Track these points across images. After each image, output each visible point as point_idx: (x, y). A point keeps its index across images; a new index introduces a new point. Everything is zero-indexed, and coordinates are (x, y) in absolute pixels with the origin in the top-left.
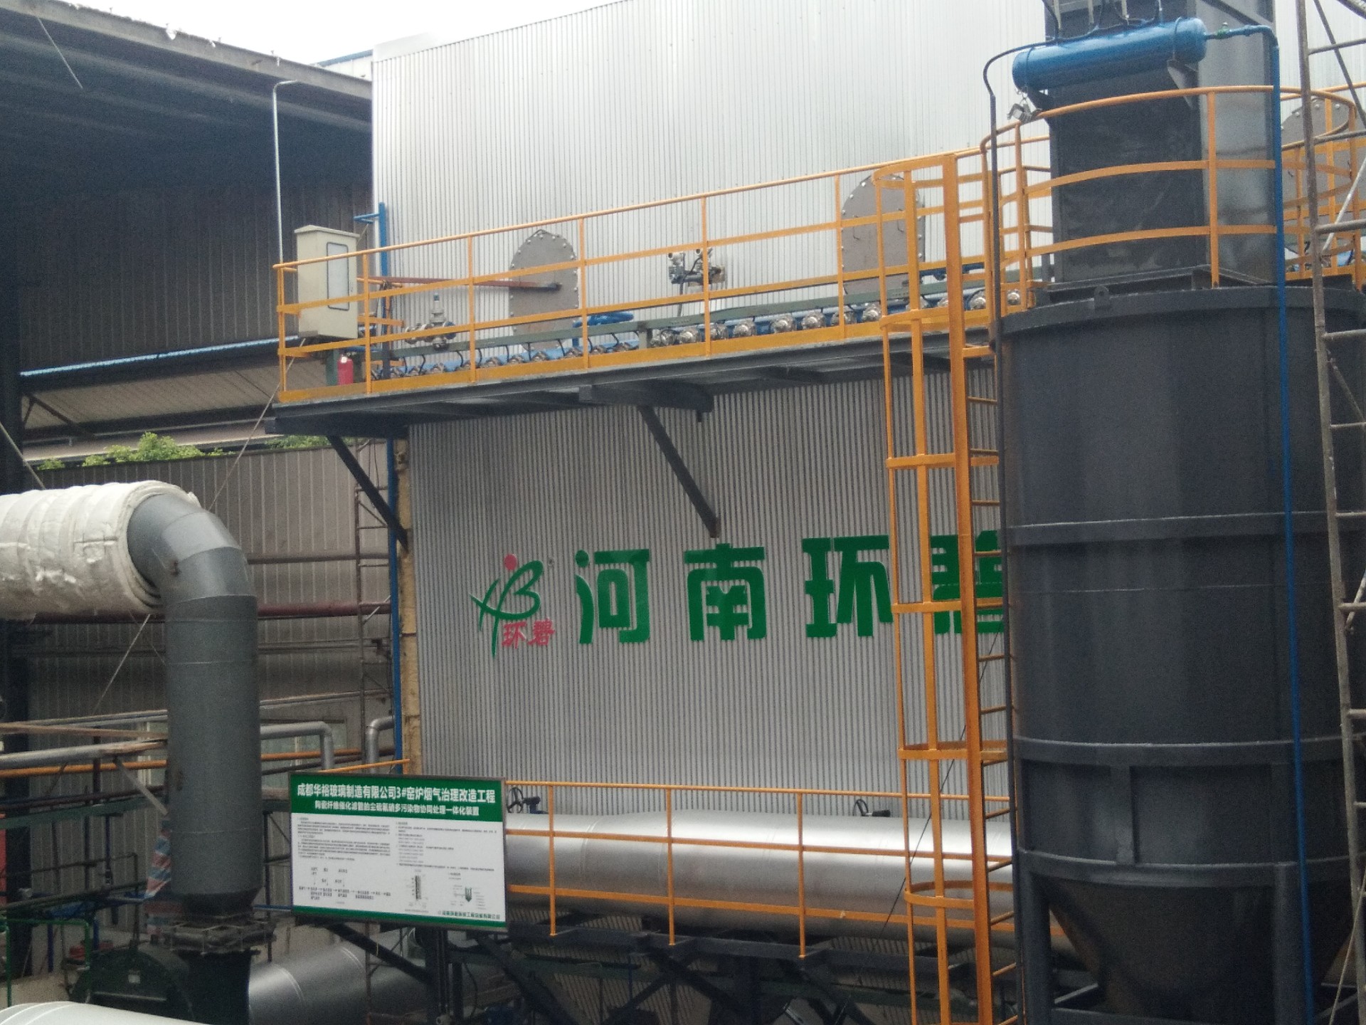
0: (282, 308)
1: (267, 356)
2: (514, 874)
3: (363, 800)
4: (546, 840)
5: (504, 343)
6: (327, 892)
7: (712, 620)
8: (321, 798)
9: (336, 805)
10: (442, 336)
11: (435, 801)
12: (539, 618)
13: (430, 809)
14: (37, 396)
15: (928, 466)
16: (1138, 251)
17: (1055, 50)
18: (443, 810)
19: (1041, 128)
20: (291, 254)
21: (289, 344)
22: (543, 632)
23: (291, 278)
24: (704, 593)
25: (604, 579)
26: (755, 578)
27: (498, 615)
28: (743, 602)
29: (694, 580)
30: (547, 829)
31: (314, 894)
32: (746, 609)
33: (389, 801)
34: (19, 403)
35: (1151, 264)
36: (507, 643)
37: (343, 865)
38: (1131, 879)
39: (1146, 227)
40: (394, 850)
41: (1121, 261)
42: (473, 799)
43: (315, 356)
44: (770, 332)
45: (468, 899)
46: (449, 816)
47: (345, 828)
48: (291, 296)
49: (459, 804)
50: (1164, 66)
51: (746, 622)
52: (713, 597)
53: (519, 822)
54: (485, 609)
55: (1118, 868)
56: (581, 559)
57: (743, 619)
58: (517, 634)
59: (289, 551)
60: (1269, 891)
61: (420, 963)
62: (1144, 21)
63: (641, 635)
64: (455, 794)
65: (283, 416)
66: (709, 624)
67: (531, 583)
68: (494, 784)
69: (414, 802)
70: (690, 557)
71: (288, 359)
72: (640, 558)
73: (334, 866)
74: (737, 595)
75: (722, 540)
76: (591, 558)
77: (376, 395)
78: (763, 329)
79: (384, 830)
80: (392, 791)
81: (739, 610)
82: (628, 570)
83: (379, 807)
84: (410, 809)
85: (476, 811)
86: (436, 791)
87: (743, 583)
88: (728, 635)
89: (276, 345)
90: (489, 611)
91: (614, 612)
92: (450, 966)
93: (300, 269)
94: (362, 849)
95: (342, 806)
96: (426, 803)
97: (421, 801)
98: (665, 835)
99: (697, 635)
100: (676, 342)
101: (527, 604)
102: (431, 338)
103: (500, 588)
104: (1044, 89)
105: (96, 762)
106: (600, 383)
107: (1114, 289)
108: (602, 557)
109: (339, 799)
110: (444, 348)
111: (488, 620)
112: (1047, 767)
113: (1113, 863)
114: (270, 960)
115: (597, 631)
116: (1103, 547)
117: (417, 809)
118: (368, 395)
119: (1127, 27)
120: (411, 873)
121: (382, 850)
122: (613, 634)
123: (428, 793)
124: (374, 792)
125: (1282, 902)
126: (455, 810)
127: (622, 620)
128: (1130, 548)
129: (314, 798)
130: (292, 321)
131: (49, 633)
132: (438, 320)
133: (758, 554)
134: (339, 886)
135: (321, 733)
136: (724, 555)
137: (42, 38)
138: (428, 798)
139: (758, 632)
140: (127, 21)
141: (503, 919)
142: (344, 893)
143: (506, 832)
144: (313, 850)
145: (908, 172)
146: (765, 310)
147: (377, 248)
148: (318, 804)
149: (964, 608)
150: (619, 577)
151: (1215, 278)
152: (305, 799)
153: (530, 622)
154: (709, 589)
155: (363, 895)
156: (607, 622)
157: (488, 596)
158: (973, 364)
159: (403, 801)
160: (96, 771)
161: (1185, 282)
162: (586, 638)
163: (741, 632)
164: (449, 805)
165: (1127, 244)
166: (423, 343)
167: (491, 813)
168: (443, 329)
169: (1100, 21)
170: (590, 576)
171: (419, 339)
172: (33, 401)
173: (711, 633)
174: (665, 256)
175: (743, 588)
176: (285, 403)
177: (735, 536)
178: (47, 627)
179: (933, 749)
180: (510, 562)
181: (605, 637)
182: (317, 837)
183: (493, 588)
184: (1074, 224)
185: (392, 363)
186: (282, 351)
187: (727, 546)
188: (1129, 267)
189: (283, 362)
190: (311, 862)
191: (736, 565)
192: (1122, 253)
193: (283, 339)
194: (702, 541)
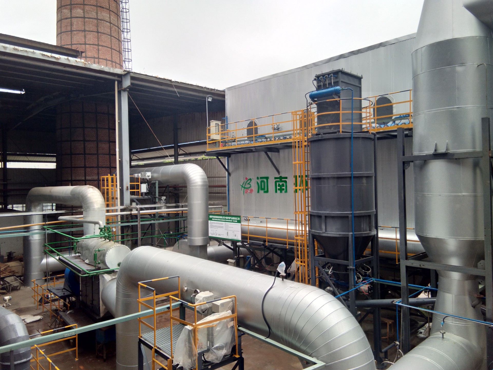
0: (208, 135)
1: (205, 143)
2: (243, 232)
3: (220, 219)
4: (247, 226)
5: (244, 140)
6: (214, 234)
7: (279, 189)
8: (213, 218)
9: (215, 219)
10: (234, 139)
11: (230, 219)
12: (251, 188)
13: (230, 221)
14: (181, 148)
15: (298, 164)
16: (330, 127)
17: (316, 92)
18: (232, 221)
19: (314, 105)
20: (209, 125)
21: (209, 141)
22: (251, 191)
23: (209, 130)
24: (277, 185)
25: (262, 182)
26: (286, 182)
27: (244, 188)
28: (284, 186)
29: (276, 182)
30: (248, 224)
31: (212, 234)
32: (284, 188)
33: (223, 219)
34: (178, 150)
35: (332, 129)
36: (246, 193)
37: (217, 229)
38: (324, 235)
39: (332, 123)
40: (224, 227)
41: (327, 129)
42: (236, 219)
43: (213, 143)
44: (286, 139)
45: (235, 236)
46: (232, 222)
47: (217, 223)
48: (209, 132)
49: (234, 220)
50: (332, 95)
51: (284, 190)
52: (279, 185)
53: (244, 223)
54: (242, 187)
55: (323, 233)
56: (258, 178)
57: (284, 189)
58: (247, 191)
59: (220, 176)
60: (348, 238)
61: (232, 247)
62: (330, 87)
63: (267, 192)
64: (233, 218)
65: (207, 153)
66: (278, 190)
67: (250, 182)
68: (240, 217)
69: (227, 219)
70: (276, 178)
71: (209, 144)
72: (267, 178)
73: (215, 230)
74: (283, 185)
75: (281, 175)
76: (259, 178)
77: (221, 150)
78: (285, 138)
79: (222, 224)
80: (224, 217)
81: (283, 188)
82: (265, 180)
83: (222, 220)
84: (226, 220)
85: (237, 221)
86: (231, 218)
87: (284, 183)
88: (281, 192)
89: (207, 141)
90: (243, 187)
91: (263, 188)
92: (237, 248)
93: (211, 128)
94: (219, 227)
95: (216, 220)
96: (229, 220)
97: (228, 219)
98: (266, 226)
99: (276, 192)
100: (271, 141)
101: (248, 186)
102: (232, 140)
103: (245, 183)
104: (315, 98)
105: (182, 211)
106: (256, 148)
107: (324, 134)
108: (261, 178)
109: (216, 218)
110: (234, 141)
111: (243, 189)
112: (314, 216)
113: (322, 232)
114: (210, 245)
115: (260, 191)
116: (324, 178)
117: (228, 220)
118: (220, 150)
119: (327, 88)
120: (226, 231)
121: (222, 227)
122: (263, 191)
123: (229, 218)
124: (221, 217)
125: (350, 239)
126: (233, 221)
127: (264, 189)
128: (328, 178)
129: (212, 218)
130: (209, 137)
131: (182, 189)
132: (233, 136)
133: (286, 178)
134: (216, 233)
135: (222, 208)
136: (281, 178)
137: (173, 87)
138: (229, 219)
139: (286, 192)
140: (188, 84)
141: (240, 240)
142: (216, 234)
143: (241, 225)
144: (212, 227)
145: (296, 113)
146: (286, 135)
147: (226, 124)
148: (213, 219)
149: (304, 188)
150: (264, 182)
151: (341, 132)
152: (211, 218)
153: (250, 189)
154: (278, 184)
155: (219, 235)
156: (262, 189)
157: (243, 184)
158: (305, 146)
159: (225, 219)
160: (182, 213)
161: (336, 133)
162: (258, 192)
163: (283, 191)
164: (233, 220)
165: (329, 126)
166: (231, 141)
167: (239, 222)
168: (234, 138)
169: (323, 87)
170: (259, 181)
171: (230, 140)
172: (180, 149)
173: (278, 192)
174: (271, 125)
175: (284, 184)
176: (208, 151)
177: (283, 175)
178: (182, 188)
179: (299, 212)
180: (246, 179)
181: (261, 192)
182: (212, 225)
183: (244, 183)
184: (320, 122)
185: (226, 144)
186: (208, 142)
187: (281, 176)
188: (329, 130)
189: (208, 144)
190: (212, 229)
191: (283, 180)
192: (328, 127)
193: (207, 140)
194: (277, 176)
